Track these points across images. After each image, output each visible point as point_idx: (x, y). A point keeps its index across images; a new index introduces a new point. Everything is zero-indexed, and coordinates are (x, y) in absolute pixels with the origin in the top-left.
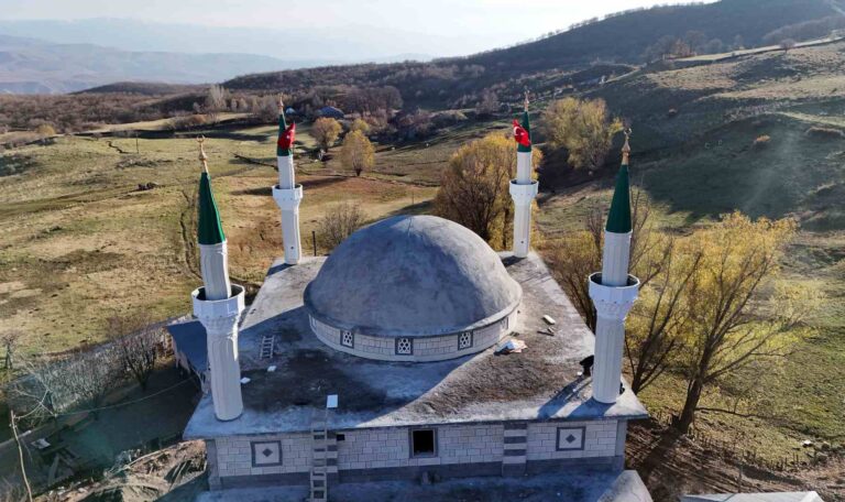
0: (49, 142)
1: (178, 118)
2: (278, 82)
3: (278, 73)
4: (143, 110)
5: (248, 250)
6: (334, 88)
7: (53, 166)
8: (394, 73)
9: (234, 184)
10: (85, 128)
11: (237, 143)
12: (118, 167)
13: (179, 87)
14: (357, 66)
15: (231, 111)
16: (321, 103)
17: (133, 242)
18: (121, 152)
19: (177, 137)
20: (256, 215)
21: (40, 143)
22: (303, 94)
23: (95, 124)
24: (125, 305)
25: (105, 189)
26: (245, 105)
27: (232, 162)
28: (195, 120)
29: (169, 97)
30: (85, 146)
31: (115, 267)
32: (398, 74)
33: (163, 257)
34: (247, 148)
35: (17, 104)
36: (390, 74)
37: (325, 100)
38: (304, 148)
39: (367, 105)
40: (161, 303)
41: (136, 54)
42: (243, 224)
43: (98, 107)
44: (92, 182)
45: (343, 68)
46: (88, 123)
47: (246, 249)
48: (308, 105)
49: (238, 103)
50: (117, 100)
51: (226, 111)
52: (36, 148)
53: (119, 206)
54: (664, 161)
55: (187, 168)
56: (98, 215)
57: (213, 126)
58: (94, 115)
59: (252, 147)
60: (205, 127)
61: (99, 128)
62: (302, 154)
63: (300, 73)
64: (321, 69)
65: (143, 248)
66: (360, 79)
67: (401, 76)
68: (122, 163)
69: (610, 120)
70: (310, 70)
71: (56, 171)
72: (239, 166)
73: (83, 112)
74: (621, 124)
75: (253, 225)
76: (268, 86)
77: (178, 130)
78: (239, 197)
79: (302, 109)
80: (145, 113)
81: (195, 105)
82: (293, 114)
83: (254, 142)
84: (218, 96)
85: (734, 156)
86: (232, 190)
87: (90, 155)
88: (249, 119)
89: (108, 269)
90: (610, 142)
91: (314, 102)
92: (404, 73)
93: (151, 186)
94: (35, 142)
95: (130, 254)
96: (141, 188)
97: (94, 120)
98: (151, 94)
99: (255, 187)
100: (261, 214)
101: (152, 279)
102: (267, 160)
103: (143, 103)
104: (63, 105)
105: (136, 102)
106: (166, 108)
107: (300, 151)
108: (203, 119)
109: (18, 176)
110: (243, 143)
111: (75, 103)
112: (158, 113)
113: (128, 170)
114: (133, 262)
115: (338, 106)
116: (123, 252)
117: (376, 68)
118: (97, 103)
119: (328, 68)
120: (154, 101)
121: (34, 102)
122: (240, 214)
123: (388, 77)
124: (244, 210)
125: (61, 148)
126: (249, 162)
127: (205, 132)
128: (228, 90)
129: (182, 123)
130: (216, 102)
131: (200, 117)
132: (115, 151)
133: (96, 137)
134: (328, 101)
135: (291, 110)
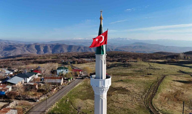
0: (136, 62)
1: (169, 59)
4: (162, 57)
7: (134, 67)
10: (147, 60)
11: (183, 67)
12: (147, 68)
15: (185, 60)
18: (150, 65)
19: (167, 64)
20: (177, 89)
21: (135, 62)
23: (149, 59)
25: (140, 73)
26: (190, 58)
27: (178, 72)
29: (169, 55)
30: (143, 63)
35: (136, 54)
42: (171, 90)
43: (152, 56)
44: (139, 71)
49: (187, 57)
50: (157, 55)
51: (184, 59)
52: (133, 63)
53: (139, 78)
55: (163, 71)
56: (133, 79)
57: (178, 62)
58: (150, 58)
59: (187, 69)
60: (175, 62)
61: (150, 60)
65: (136, 90)
68: (148, 68)
72: (179, 73)
73: (148, 57)
77: (168, 62)
78: (174, 82)
80: (162, 58)
81: (175, 57)
84: (182, 56)
86: (173, 80)
87: (143, 65)
89: (123, 94)
93: (151, 74)
96: (148, 74)
97: (150, 59)
99: (182, 80)
102: (189, 73)
104: (145, 55)
105: (161, 55)
109: (126, 68)
110: (185, 68)
111: (148, 55)
113: (148, 70)
114: (131, 94)
116: (130, 90)
118: (152, 55)
121: (140, 54)
122: (171, 87)
124: (173, 86)
125: (137, 63)
126: (183, 72)
127: (174, 64)
128: (185, 54)
129: (169, 61)
130: (181, 57)
131: (174, 59)
132: (149, 65)
133: (147, 62)
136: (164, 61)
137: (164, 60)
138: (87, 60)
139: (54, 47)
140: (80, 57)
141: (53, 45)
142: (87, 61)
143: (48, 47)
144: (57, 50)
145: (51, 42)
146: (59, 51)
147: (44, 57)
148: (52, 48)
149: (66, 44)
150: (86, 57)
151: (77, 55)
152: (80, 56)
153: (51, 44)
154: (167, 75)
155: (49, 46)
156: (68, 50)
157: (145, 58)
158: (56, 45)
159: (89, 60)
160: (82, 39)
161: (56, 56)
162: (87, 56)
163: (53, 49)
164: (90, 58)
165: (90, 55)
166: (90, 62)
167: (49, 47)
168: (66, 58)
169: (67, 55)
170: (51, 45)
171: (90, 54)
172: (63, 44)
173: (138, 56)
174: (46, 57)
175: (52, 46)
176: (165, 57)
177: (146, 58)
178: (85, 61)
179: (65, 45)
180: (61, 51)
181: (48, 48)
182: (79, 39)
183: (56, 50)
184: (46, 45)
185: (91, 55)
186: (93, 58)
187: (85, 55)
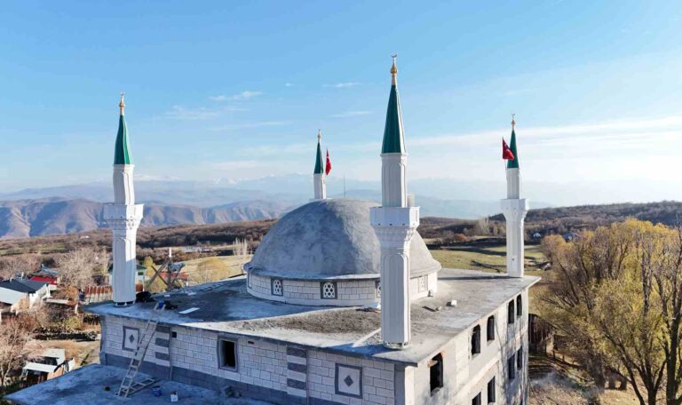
1: (450, 235)
2: (538, 216)
3: (539, 210)
4: (429, 232)
11: (484, 255)
15: (493, 235)
16: (565, 230)
19: (441, 249)
22: (550, 223)
28: (457, 238)
29: (449, 225)
37: (569, 228)
48: (552, 231)
57: (471, 243)
63: (559, 210)
67: (654, 212)
70: (568, 208)
77: (445, 245)
79: (546, 234)
80: (429, 235)
81: (465, 229)
82: (538, 238)
91: (559, 230)
103: (430, 228)
108: (466, 239)
112: (439, 233)
120: (439, 227)
127: (462, 247)
128: (494, 221)
129: (448, 240)
130: (482, 228)
131: (461, 235)
134: (572, 229)
135: (538, 235)
136: (435, 242)
137: (434, 240)
138: (189, 250)
139: (37, 210)
140: (156, 243)
141: (38, 204)
142: (189, 253)
143: (13, 211)
144: (52, 222)
145: (28, 191)
146: (61, 225)
147: (10, 247)
148: (28, 215)
149: (90, 198)
150: (181, 240)
151: (147, 235)
152: (156, 240)
153: (26, 201)
155: (17, 206)
156: (97, 220)
158: (48, 201)
159: (197, 249)
160: (156, 178)
161: (59, 241)
162: (184, 237)
163: (34, 219)
164: (199, 243)
165: (196, 233)
166: (200, 256)
167: (15, 211)
168: (104, 247)
169: (104, 239)
170: (25, 205)
171: (196, 230)
172: (81, 201)
174: (16, 248)
175: (29, 208)
176: (437, 230)
178: (181, 255)
179: (89, 202)
180: (69, 226)
181: (12, 215)
182: (141, 179)
183: (47, 223)
184: (6, 203)
185: (201, 233)
186: (208, 242)
187: (177, 234)
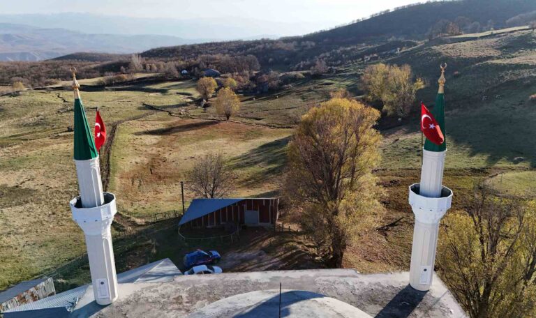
0: (16, 94)
1: (111, 76)
2: (178, 52)
3: (178, 47)
4: (88, 71)
5: (138, 184)
6: (214, 56)
7: (14, 112)
8: (255, 46)
9: (138, 126)
10: (46, 84)
11: (146, 94)
12: (59, 112)
13: (116, 55)
14: (230, 42)
15: (146, 72)
16: (205, 66)
17: (49, 177)
18: (65, 101)
19: (107, 90)
20: (150, 152)
21: (10, 95)
22: (193, 61)
23: (53, 80)
24: (22, 242)
25: (45, 130)
26: (156, 68)
27: (140, 109)
28: (119, 78)
29: (105, 63)
30: (40, 97)
31: (27, 202)
32: (257, 48)
33: (67, 193)
34: (153, 99)
35: (5, 68)
36: (252, 47)
37: (208, 64)
38: (192, 98)
39: (236, 68)
40: (52, 241)
41: (92, 35)
42: (138, 160)
43: (59, 69)
44: (36, 124)
45: (221, 44)
46: (49, 80)
47: (137, 183)
48: (196, 68)
49: (151, 67)
50: (72, 65)
51: (143, 72)
53: (48, 145)
54: (455, 111)
55: (107, 113)
56: (29, 153)
57: (132, 82)
58: (55, 75)
59: (156, 97)
60: (126, 83)
61: (56, 83)
62: (190, 103)
63: (193, 47)
64: (206, 44)
65: (54, 184)
66: (232, 50)
67: (259, 48)
68: (62, 109)
69: (414, 80)
70: (199, 45)
71: (15, 115)
72: (144, 112)
73: (48, 72)
74: (422, 83)
75: (146, 160)
76: (171, 56)
77: (108, 85)
78: (140, 137)
79: (192, 71)
80: (88, 74)
81: (122, 68)
82: (186, 74)
83: (159, 94)
84: (137, 62)
85: (514, 108)
86: (134, 131)
87: (42, 104)
88: (156, 77)
89: (20, 204)
90: (414, 97)
91: (201, 66)
92: (261, 46)
94: (7, 94)
95: (41, 189)
96: (70, 130)
97: (54, 78)
98: (94, 61)
100: (154, 152)
101: (54, 214)
102: (164, 107)
103: (88, 67)
104: (35, 68)
105: (83, 66)
106: (103, 70)
107: (189, 100)
108: (126, 77)
110: (152, 94)
111: (44, 67)
112: (98, 73)
113: (65, 114)
114: (43, 197)
115: (217, 69)
116: (37, 187)
117: (242, 44)
118: (58, 66)
119: (211, 44)
120: (95, 65)
121: (16, 66)
122: (137, 152)
123: (250, 49)
124: (141, 148)
125: (23, 99)
126: (151, 108)
127: (125, 87)
128: (144, 58)
129: (111, 80)
130: (136, 66)
131: (121, 75)
132: (60, 101)
133: (49, 91)
134: (210, 65)
135: (185, 71)
136: (98, 83)
154: (119, 122)
157: (38, 78)
173: (13, 72)
177: (40, 76)
